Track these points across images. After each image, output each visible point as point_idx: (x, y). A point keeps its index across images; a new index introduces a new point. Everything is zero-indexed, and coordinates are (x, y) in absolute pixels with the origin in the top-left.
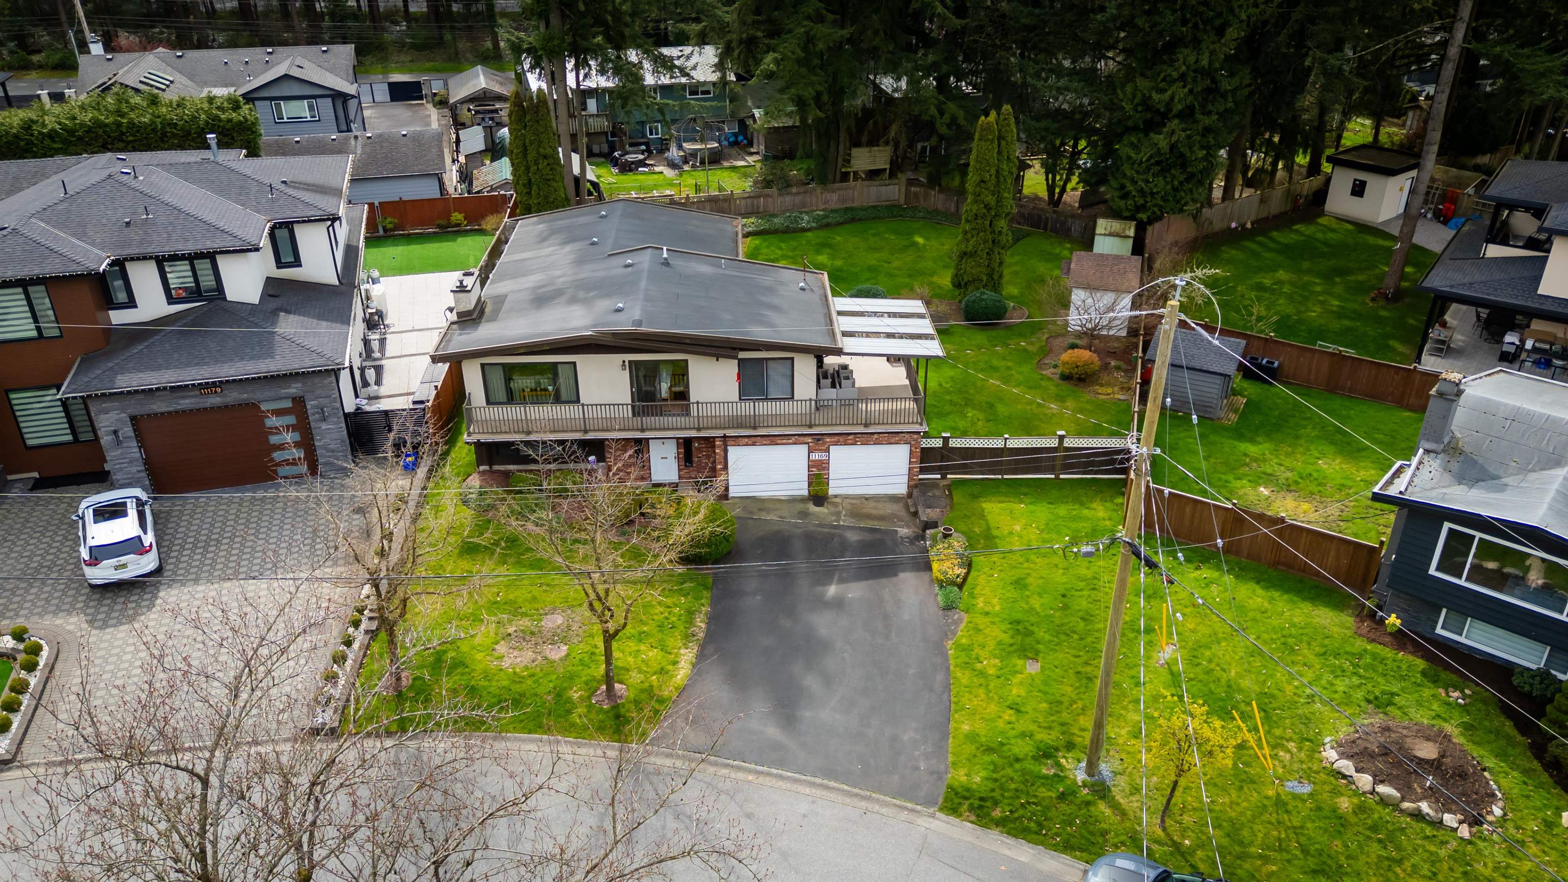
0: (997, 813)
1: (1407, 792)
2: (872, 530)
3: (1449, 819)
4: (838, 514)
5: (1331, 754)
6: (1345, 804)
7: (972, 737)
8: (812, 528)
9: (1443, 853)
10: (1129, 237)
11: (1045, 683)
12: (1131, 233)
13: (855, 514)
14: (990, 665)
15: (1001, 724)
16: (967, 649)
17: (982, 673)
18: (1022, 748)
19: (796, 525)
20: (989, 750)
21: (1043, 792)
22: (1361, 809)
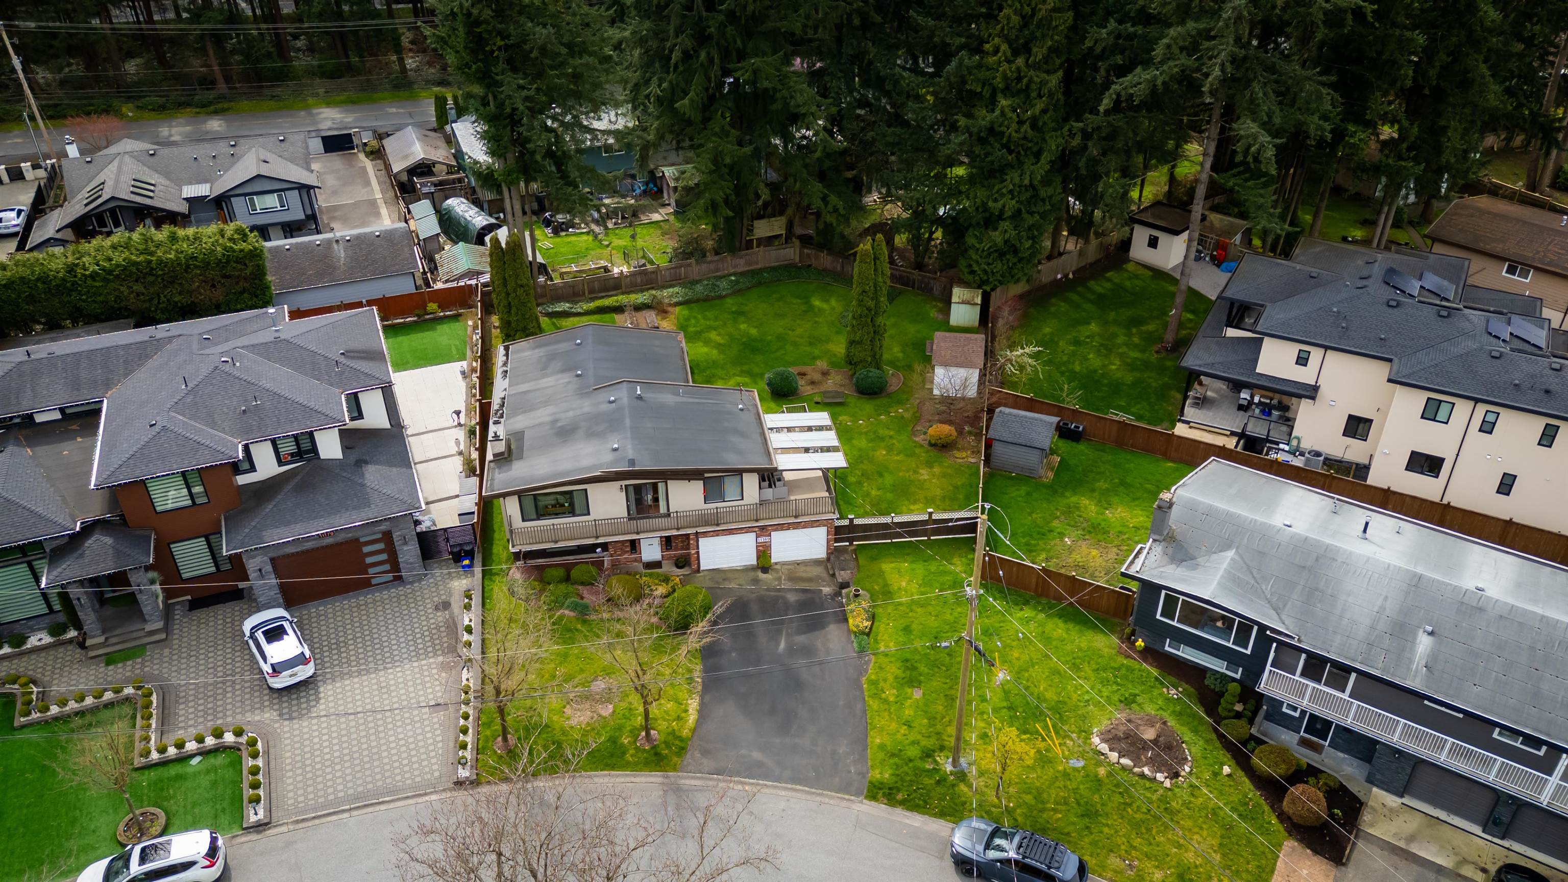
0: (900, 797)
1: (1137, 762)
2: (805, 591)
3: (1160, 777)
4: (779, 579)
5: (1096, 740)
6: (1102, 771)
7: (882, 747)
8: (763, 593)
9: (1154, 797)
10: (977, 304)
11: (926, 705)
12: (979, 300)
13: (792, 578)
14: (890, 694)
15: (899, 736)
16: (874, 683)
17: (886, 701)
18: (913, 752)
19: (751, 591)
20: (893, 755)
21: (928, 781)
22: (1110, 774)
